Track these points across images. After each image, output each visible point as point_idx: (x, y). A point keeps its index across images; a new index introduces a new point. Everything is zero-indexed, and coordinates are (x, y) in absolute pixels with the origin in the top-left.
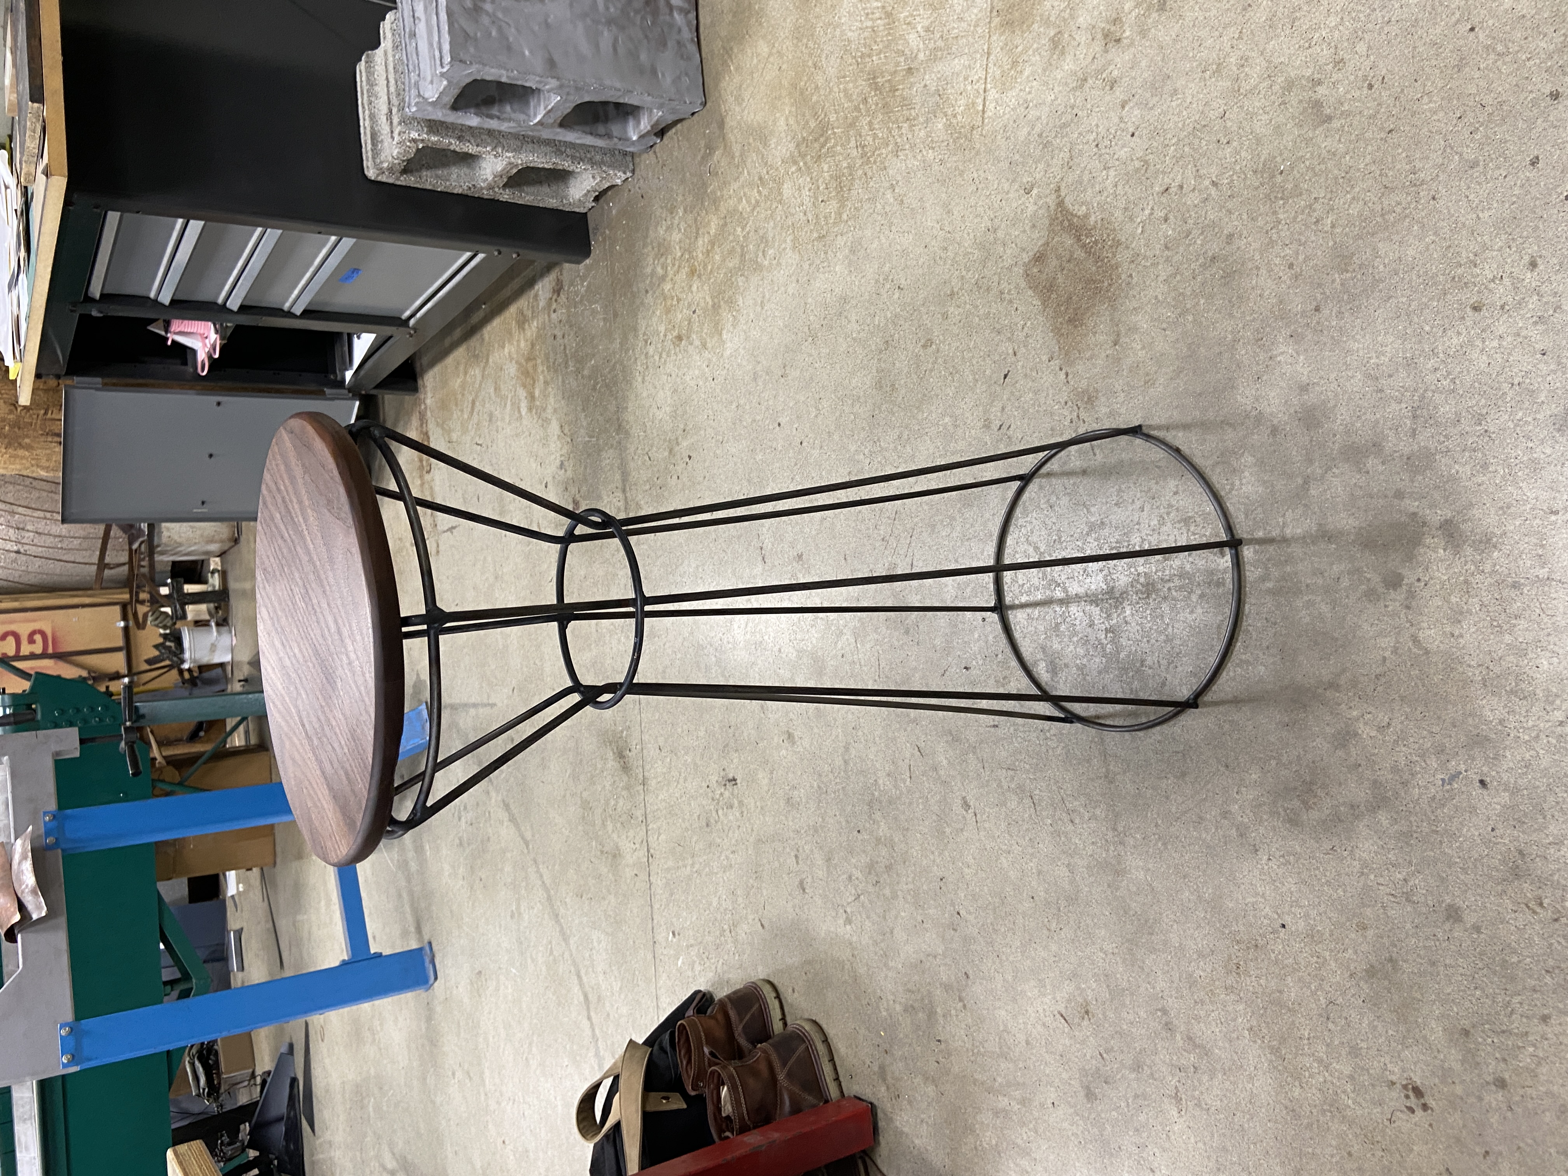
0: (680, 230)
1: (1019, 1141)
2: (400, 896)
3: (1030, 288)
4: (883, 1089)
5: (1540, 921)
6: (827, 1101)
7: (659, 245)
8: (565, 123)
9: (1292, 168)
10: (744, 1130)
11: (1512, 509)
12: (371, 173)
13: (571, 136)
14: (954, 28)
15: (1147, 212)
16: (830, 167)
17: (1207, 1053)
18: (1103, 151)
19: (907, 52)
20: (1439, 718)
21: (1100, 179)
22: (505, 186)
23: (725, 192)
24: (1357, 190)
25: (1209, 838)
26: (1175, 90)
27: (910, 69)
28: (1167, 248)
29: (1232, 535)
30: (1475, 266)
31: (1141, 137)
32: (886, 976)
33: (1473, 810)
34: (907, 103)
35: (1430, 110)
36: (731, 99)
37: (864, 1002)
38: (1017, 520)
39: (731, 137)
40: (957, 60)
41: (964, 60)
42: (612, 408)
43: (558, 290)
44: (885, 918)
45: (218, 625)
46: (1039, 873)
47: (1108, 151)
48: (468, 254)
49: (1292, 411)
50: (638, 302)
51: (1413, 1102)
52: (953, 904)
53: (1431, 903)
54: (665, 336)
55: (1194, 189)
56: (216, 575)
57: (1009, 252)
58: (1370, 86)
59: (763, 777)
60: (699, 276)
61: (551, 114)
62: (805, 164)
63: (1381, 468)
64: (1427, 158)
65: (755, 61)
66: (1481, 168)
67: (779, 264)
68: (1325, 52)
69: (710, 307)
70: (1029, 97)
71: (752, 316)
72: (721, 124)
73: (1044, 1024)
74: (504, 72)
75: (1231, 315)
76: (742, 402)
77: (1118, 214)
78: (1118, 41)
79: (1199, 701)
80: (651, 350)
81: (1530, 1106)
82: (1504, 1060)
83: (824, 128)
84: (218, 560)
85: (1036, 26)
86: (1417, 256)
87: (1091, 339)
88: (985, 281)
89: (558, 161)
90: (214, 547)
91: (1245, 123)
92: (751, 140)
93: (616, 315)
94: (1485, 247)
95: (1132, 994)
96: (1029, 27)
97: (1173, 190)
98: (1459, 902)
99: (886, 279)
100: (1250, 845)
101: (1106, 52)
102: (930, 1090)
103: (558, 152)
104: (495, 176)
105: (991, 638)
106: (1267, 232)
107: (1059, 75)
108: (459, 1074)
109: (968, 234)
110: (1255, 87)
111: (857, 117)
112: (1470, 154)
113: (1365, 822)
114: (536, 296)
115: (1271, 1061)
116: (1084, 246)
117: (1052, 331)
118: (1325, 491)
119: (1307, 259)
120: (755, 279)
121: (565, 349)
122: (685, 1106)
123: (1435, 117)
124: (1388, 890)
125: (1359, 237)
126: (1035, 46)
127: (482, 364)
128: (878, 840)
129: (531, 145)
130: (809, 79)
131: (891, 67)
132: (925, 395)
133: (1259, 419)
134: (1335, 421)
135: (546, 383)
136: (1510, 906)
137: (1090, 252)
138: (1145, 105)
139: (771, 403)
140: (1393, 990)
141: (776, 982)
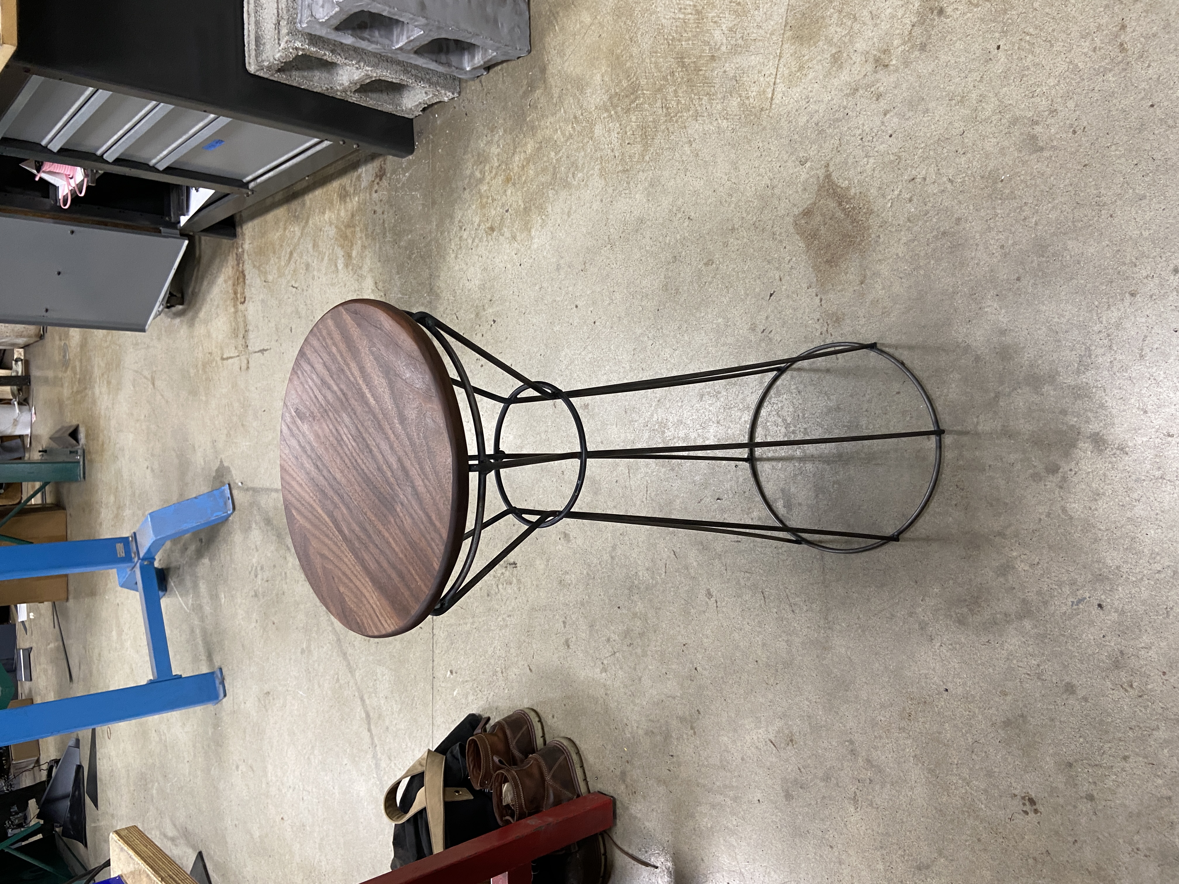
0: (499, 146)
1: (730, 826)
2: (192, 631)
3: (798, 234)
4: (623, 787)
5: (1129, 697)
6: (578, 796)
7: (479, 155)
8: (419, 52)
9: (1010, 179)
10: (522, 816)
11: (1142, 431)
12: (252, 68)
13: (421, 62)
14: (753, 32)
15: (896, 193)
16: (637, 119)
17: (880, 770)
18: (866, 144)
19: (712, 43)
20: (1074, 561)
21: (862, 163)
22: (356, 91)
23: (542, 123)
24: (1056, 202)
25: (897, 629)
26: (927, 110)
27: (713, 56)
28: (909, 220)
29: (938, 426)
30: (1135, 266)
31: (897, 139)
32: (633, 709)
33: (1092, 623)
34: (707, 82)
35: (1115, 155)
36: (554, 52)
37: (613, 727)
38: (770, 399)
39: (551, 81)
40: (753, 57)
41: (760, 58)
42: (426, 274)
43: (381, 175)
44: (635, 669)
45: (20, 404)
46: (764, 645)
47: (870, 144)
48: (316, 140)
49: (992, 346)
50: (456, 195)
51: (1028, 808)
52: (692, 663)
53: (1055, 681)
54: (479, 225)
55: (934, 183)
56: (20, 363)
57: (783, 205)
58: (1074, 132)
59: (540, 564)
60: (514, 184)
61: (411, 44)
62: (616, 113)
63: (1052, 393)
64: (1110, 188)
65: (578, 25)
66: (1146, 201)
67: (586, 185)
68: (1044, 103)
69: (521, 209)
70: (811, 94)
71: (559, 221)
72: (543, 70)
73: (757, 747)
74: (387, 8)
75: (953, 275)
76: (545, 285)
77: (873, 191)
78: (887, 66)
79: (900, 537)
80: (465, 235)
81: (1109, 812)
82: (1095, 783)
83: (634, 89)
84: (21, 351)
85: (821, 43)
86: (1095, 254)
87: (842, 277)
88: (762, 223)
89: (405, 78)
90: (21, 341)
91: (978, 142)
92: (569, 87)
93: (434, 203)
94: (1143, 255)
95: (828, 730)
96: (815, 43)
97: (918, 180)
98: (1075, 682)
99: (679, 210)
100: (927, 635)
101: (876, 72)
102: (662, 789)
103: (406, 71)
104: (351, 83)
105: (741, 479)
106: (987, 221)
107: (836, 82)
108: (243, 767)
109: (751, 187)
110: (989, 117)
111: (665, 85)
112: (1140, 191)
113: (1014, 626)
114: (359, 177)
115: (928, 778)
116: (844, 209)
117: (812, 267)
118: (1011, 403)
119: (1014, 244)
120: (563, 194)
121: (384, 222)
122: (472, 798)
123: (1118, 161)
124: (1025, 671)
125: (1054, 234)
126: (819, 58)
127: (302, 224)
128: (635, 615)
129: (385, 63)
130: (625, 49)
131: (697, 52)
132: (703, 300)
133: (967, 349)
134: (1022, 358)
135: (364, 247)
136: (1110, 686)
137: (848, 215)
138: (902, 116)
139: (570, 289)
140: (1021, 736)
141: (538, 710)
